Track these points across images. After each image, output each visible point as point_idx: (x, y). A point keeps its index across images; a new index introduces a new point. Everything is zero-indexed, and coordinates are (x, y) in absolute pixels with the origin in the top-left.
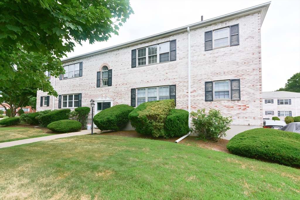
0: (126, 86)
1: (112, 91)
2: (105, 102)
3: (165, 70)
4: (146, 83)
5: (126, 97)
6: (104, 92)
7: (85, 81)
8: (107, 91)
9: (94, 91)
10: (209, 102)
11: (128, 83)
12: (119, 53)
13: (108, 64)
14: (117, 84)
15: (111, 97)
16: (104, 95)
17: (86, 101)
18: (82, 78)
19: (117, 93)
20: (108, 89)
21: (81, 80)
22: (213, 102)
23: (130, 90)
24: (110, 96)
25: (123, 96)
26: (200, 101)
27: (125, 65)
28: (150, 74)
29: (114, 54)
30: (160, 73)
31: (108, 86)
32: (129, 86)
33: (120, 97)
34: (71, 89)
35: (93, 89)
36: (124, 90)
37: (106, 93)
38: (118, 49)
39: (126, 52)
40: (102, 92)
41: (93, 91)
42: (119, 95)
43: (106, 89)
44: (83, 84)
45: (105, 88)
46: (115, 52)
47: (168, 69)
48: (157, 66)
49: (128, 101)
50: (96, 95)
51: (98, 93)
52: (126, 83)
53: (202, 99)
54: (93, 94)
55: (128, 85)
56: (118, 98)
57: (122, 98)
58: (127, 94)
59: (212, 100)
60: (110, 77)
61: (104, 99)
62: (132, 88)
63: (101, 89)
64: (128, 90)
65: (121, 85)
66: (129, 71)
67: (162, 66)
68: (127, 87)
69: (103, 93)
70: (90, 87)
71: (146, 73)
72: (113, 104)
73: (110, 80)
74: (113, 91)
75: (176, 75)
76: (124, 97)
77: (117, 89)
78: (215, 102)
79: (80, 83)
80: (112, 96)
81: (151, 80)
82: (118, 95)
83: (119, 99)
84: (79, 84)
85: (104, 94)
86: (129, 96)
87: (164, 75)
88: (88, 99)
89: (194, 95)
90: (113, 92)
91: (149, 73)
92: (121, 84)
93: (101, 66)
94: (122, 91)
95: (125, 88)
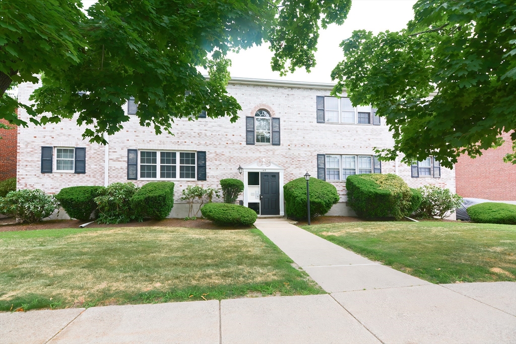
0: (308, 149)
1: (282, 155)
2: (267, 171)
3: (367, 135)
4: (341, 148)
5: (308, 166)
6: (264, 154)
7: (214, 128)
8: (271, 153)
9: (240, 150)
10: (415, 179)
11: (312, 145)
12: (293, 95)
13: (270, 108)
14: (291, 144)
15: (280, 164)
16: (264, 160)
17: (220, 167)
18: (207, 122)
19: (291, 158)
20: (271, 150)
21: (202, 124)
22: (418, 179)
23: (315, 155)
24: (276, 161)
25: (303, 163)
26: (407, 177)
27: (305, 117)
28: (347, 137)
29: (283, 94)
30: (361, 138)
31: (273, 144)
32: (313, 149)
33: (297, 164)
34: (173, 141)
35: (237, 146)
36: (305, 155)
37: (269, 157)
38: (292, 88)
39: (307, 97)
40: (258, 154)
41: (236, 149)
42: (296, 162)
43: (268, 150)
44: (208, 133)
45: (265, 147)
46: (286, 91)
47: (371, 135)
48: (357, 128)
49: (312, 172)
50: (245, 158)
51: (250, 154)
52: (307, 144)
53: (409, 175)
54: (238, 156)
55: (312, 147)
56: (294, 166)
57: (301, 167)
58: (310, 161)
59: (418, 177)
60: (276, 129)
61: (265, 167)
62: (318, 153)
63: (256, 148)
64: (311, 155)
65: (299, 147)
66: (312, 126)
67: (363, 129)
68: (310, 151)
69: (262, 155)
70: (228, 141)
71: (341, 135)
72: (284, 175)
73: (277, 134)
74: (284, 154)
75: (381, 144)
76: (304, 166)
77: (291, 152)
78: (421, 179)
79: (201, 130)
80: (282, 163)
81: (349, 146)
82: (293, 162)
83: (295, 169)
84: (198, 131)
85: (265, 157)
86: (314, 165)
87: (365, 141)
88: (223, 163)
89: (401, 170)
90: (284, 156)
91: (345, 135)
92: (299, 144)
93: (255, 107)
94: (301, 157)
95: (306, 151)
